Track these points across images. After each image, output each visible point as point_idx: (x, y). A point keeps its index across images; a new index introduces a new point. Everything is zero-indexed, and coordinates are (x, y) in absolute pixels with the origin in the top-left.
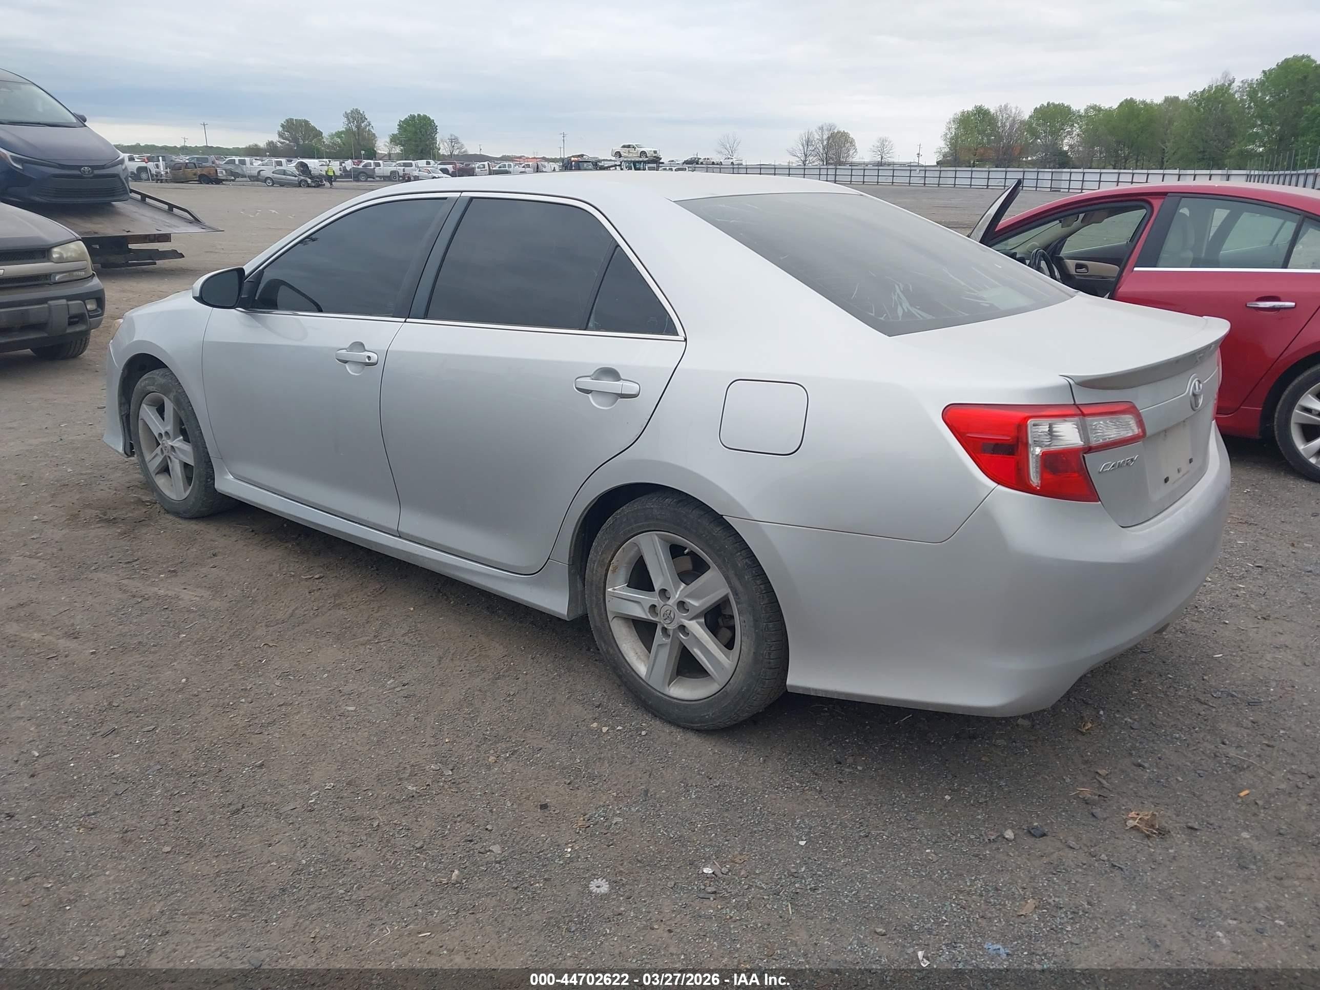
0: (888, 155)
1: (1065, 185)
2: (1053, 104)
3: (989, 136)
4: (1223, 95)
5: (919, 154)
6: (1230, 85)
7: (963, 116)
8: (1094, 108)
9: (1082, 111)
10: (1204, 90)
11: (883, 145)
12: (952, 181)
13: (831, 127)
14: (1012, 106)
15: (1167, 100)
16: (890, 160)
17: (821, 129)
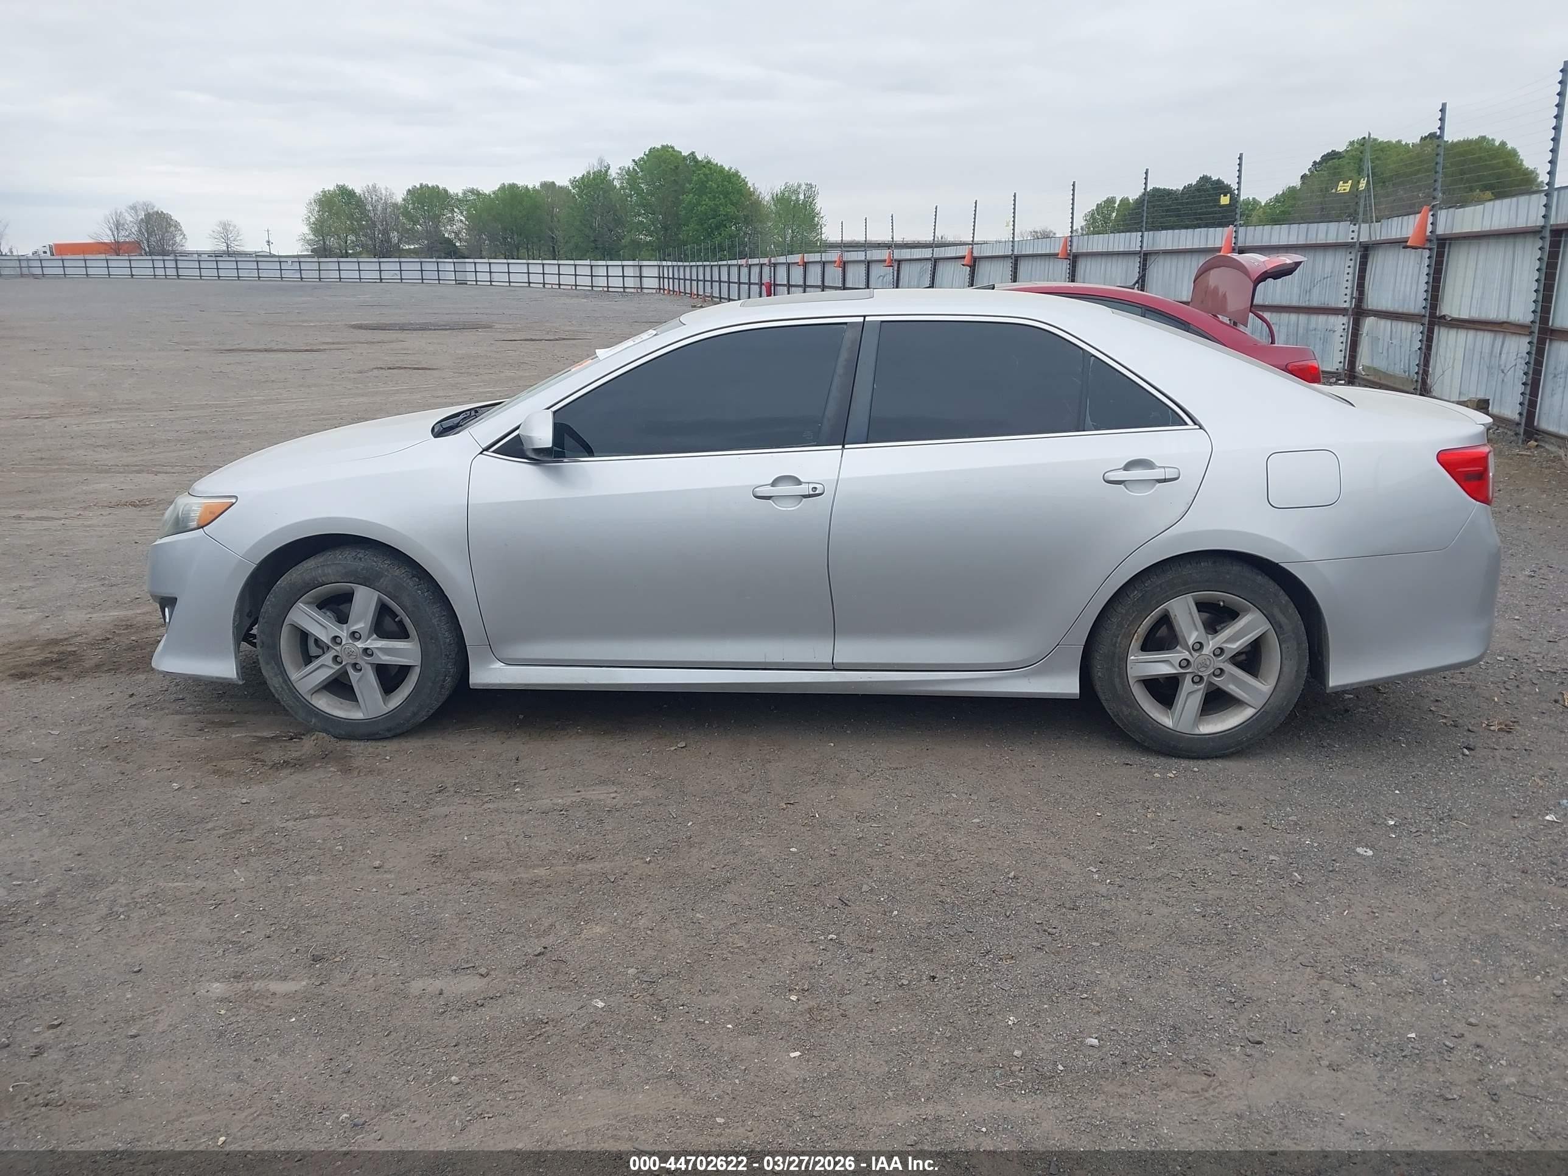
0: (236, 243)
1: (471, 277)
2: (427, 186)
3: (359, 220)
4: (602, 183)
5: (269, 242)
6: (607, 171)
7: (324, 196)
8: (472, 191)
9: (460, 195)
10: (583, 176)
11: (225, 230)
12: (336, 274)
13: (146, 205)
14: (381, 186)
15: (544, 185)
16: (240, 249)
17: (134, 208)
